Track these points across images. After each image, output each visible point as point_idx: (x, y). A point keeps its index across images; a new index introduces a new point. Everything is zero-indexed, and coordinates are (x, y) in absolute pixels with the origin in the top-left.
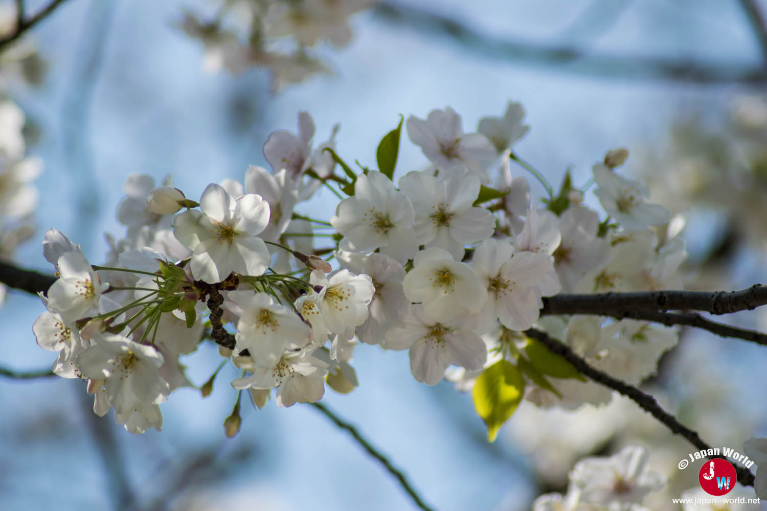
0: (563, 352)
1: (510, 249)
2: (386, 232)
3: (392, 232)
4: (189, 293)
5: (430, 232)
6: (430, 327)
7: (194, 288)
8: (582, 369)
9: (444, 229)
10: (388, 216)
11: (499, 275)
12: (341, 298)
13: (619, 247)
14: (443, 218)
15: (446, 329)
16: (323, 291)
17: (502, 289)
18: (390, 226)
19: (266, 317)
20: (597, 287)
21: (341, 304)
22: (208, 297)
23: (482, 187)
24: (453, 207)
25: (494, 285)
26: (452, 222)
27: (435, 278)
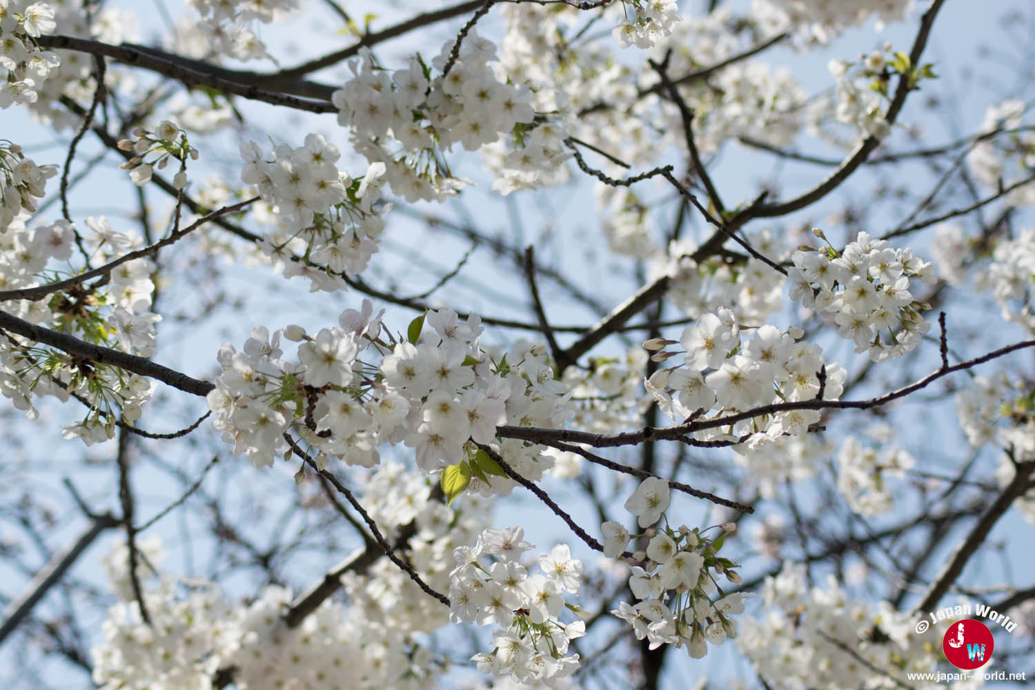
0: (497, 459)
1: (484, 396)
2: (411, 378)
3: (413, 378)
4: (300, 391)
5: (436, 381)
6: (431, 436)
7: (304, 390)
8: (507, 470)
9: (444, 379)
10: (412, 369)
11: (475, 411)
12: (390, 407)
13: (536, 402)
14: (444, 373)
15: (441, 438)
16: (380, 401)
17: (475, 419)
18: (413, 375)
19: (346, 409)
20: (521, 424)
21: (390, 411)
22: (310, 396)
23: (467, 356)
24: (450, 366)
25: (471, 416)
26: (449, 375)
27: (439, 408)
